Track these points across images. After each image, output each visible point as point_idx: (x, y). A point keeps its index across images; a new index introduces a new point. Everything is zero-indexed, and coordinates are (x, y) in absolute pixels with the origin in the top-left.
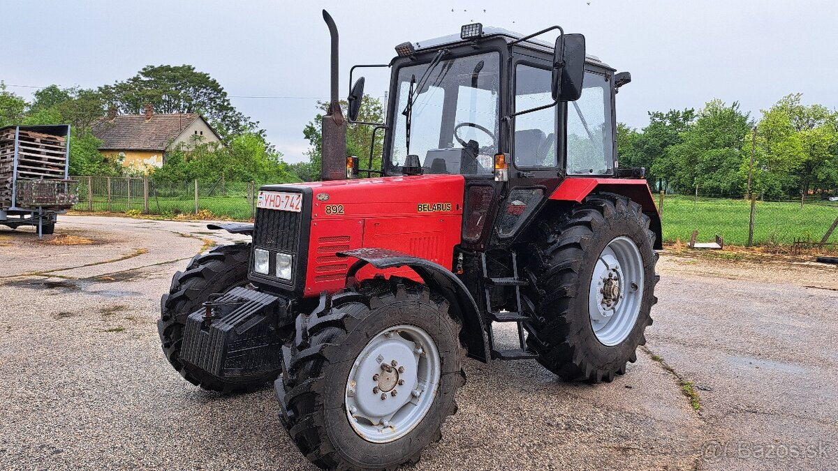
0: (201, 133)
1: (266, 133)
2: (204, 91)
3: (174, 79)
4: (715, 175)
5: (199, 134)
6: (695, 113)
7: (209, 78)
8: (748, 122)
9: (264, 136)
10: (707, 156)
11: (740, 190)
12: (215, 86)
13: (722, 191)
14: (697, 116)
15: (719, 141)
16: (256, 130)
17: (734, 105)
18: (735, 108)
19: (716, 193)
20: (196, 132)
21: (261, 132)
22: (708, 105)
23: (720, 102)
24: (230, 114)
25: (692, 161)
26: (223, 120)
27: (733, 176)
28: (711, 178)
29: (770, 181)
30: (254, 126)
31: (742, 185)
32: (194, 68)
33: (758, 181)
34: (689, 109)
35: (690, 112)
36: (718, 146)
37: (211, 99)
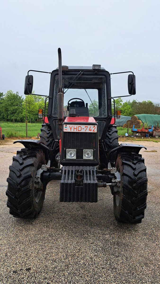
4: (15, 115)
6: (4, 94)
8: (22, 98)
10: (12, 108)
11: (23, 120)
13: (18, 120)
14: (4, 95)
15: (14, 104)
17: (17, 93)
18: (17, 94)
19: (16, 121)
22: (8, 92)
23: (12, 91)
25: (7, 110)
27: (21, 115)
28: (14, 116)
29: (31, 117)
31: (24, 118)
33: (28, 117)
34: (1, 93)
35: (2, 93)
36: (14, 106)
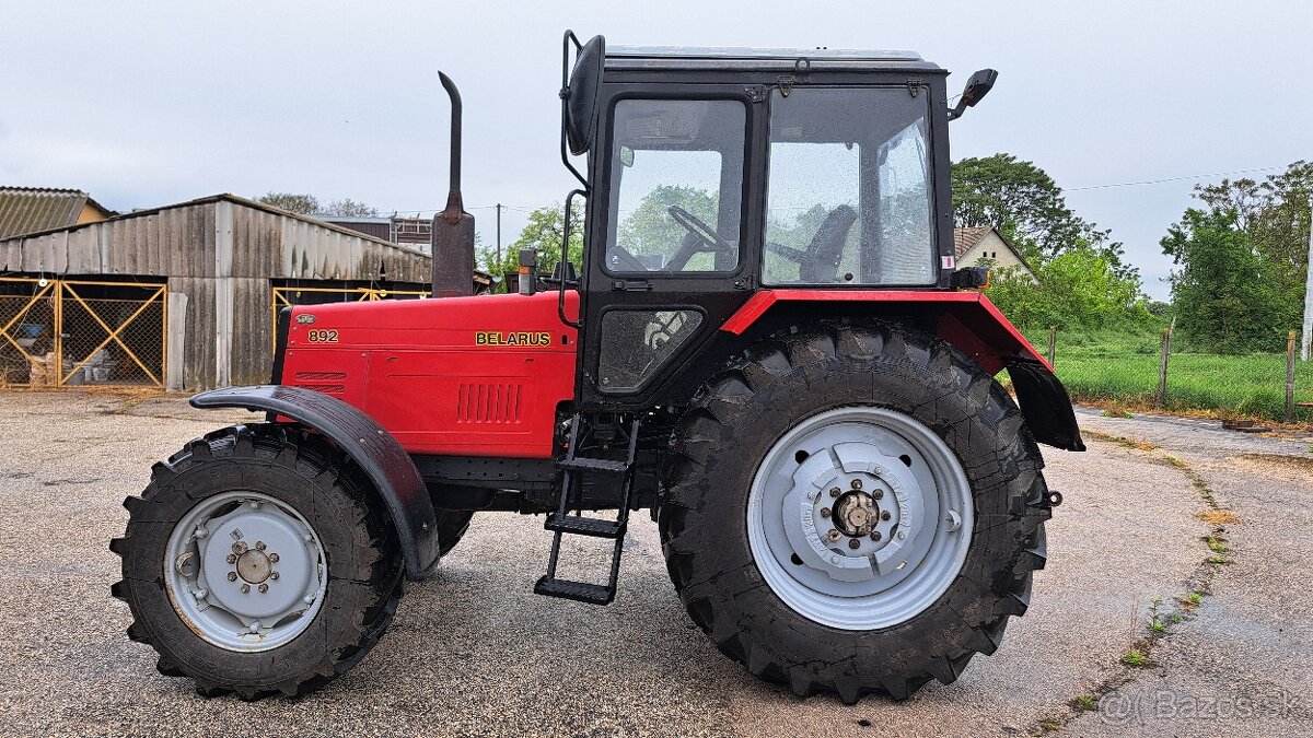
0: (994, 255)
1: (1122, 248)
2: (1025, 189)
3: (976, 178)
5: (989, 257)
7: (1034, 168)
9: (1120, 252)
12: (1042, 181)
16: (1106, 245)
20: (985, 254)
21: (1112, 246)
24: (1064, 221)
26: (1052, 232)
30: (1103, 237)
32: (1014, 158)
37: (1036, 202)
